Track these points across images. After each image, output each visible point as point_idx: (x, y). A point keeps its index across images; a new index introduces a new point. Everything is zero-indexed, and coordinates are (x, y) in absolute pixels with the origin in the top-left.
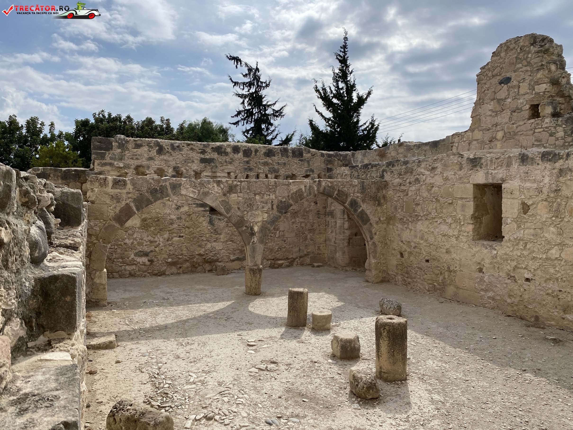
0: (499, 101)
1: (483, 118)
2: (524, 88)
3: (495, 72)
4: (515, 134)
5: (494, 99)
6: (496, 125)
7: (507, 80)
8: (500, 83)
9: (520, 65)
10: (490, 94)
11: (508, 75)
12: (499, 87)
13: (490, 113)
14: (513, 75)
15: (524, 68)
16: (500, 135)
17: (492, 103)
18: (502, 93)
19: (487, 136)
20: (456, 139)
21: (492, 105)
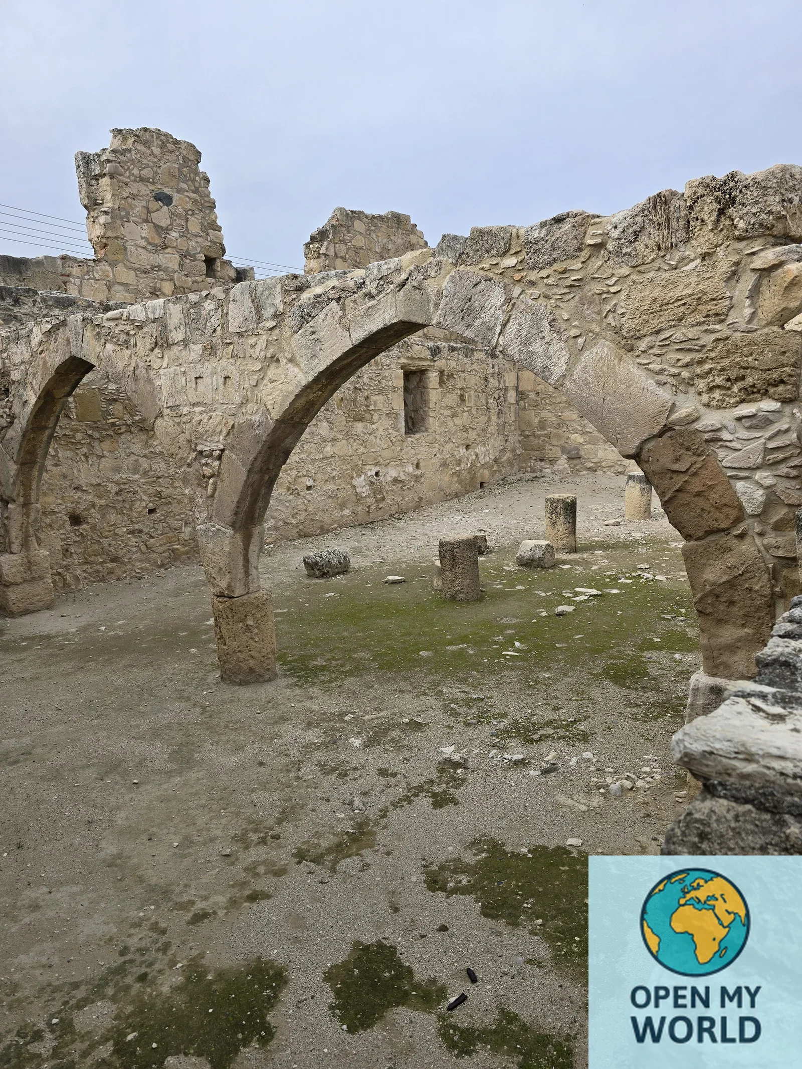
0: (158, 229)
1: (130, 247)
2: (195, 225)
3: (144, 173)
5: (146, 221)
6: (159, 267)
7: (166, 199)
8: (157, 198)
9: (185, 186)
10: (138, 207)
11: (167, 191)
12: (156, 204)
15: (192, 195)
16: (167, 287)
18: (162, 216)
19: (144, 283)
20: (75, 270)
21: (145, 231)
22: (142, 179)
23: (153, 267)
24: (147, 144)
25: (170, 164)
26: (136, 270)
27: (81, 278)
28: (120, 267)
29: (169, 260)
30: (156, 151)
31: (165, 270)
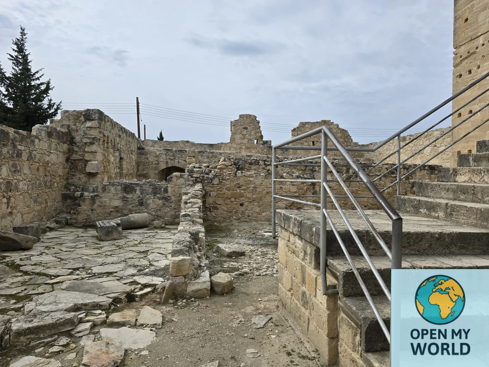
0: (243, 135)
1: (236, 139)
2: (253, 133)
3: (242, 124)
4: (250, 148)
5: (241, 134)
6: (242, 143)
7: (246, 128)
8: (244, 128)
9: (251, 125)
10: (239, 131)
11: (247, 127)
12: (243, 130)
13: (239, 138)
14: (249, 128)
15: (253, 126)
16: (244, 147)
17: (240, 135)
18: (245, 132)
19: (238, 147)
20: (223, 145)
21: (240, 136)
22: (241, 125)
23: (241, 143)
24: (243, 118)
25: (248, 120)
26: (236, 144)
27: (224, 147)
28: (233, 144)
29: (245, 141)
30: (245, 119)
31: (244, 143)
